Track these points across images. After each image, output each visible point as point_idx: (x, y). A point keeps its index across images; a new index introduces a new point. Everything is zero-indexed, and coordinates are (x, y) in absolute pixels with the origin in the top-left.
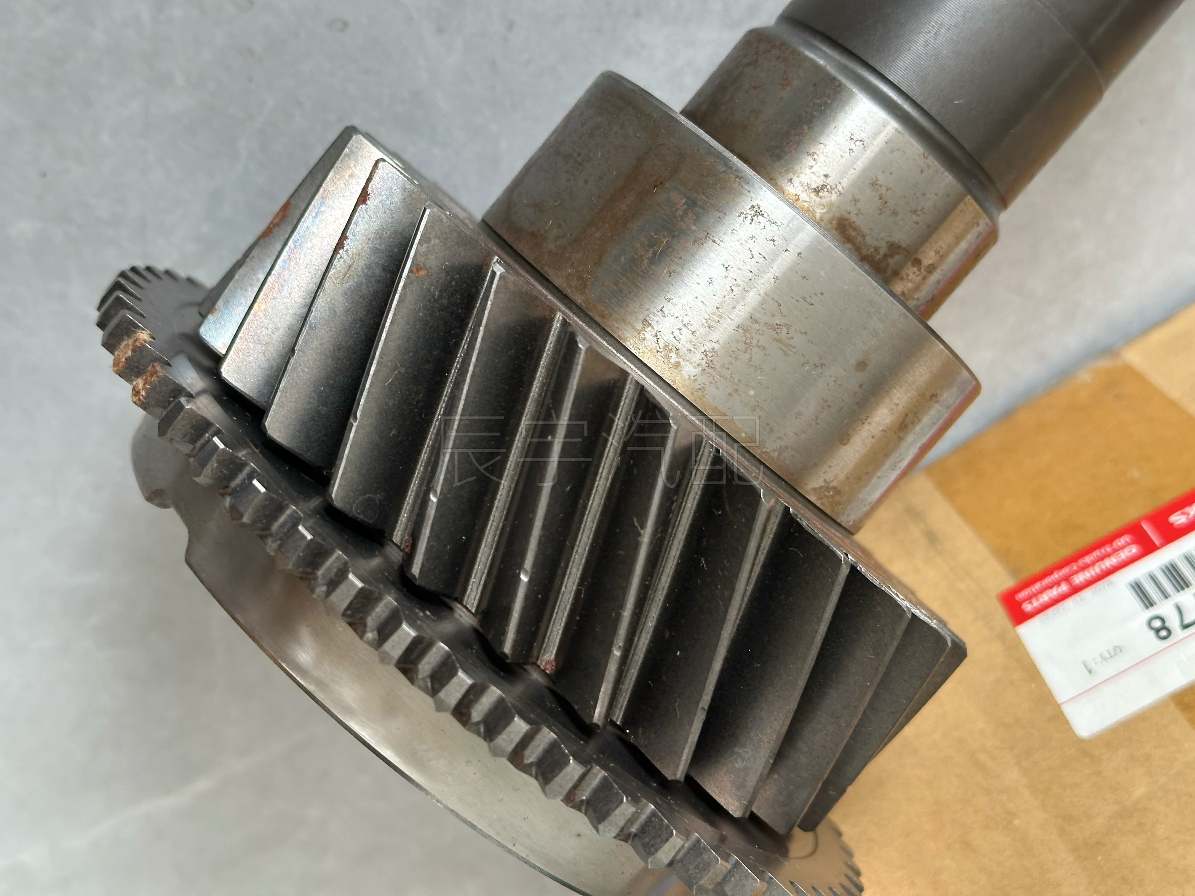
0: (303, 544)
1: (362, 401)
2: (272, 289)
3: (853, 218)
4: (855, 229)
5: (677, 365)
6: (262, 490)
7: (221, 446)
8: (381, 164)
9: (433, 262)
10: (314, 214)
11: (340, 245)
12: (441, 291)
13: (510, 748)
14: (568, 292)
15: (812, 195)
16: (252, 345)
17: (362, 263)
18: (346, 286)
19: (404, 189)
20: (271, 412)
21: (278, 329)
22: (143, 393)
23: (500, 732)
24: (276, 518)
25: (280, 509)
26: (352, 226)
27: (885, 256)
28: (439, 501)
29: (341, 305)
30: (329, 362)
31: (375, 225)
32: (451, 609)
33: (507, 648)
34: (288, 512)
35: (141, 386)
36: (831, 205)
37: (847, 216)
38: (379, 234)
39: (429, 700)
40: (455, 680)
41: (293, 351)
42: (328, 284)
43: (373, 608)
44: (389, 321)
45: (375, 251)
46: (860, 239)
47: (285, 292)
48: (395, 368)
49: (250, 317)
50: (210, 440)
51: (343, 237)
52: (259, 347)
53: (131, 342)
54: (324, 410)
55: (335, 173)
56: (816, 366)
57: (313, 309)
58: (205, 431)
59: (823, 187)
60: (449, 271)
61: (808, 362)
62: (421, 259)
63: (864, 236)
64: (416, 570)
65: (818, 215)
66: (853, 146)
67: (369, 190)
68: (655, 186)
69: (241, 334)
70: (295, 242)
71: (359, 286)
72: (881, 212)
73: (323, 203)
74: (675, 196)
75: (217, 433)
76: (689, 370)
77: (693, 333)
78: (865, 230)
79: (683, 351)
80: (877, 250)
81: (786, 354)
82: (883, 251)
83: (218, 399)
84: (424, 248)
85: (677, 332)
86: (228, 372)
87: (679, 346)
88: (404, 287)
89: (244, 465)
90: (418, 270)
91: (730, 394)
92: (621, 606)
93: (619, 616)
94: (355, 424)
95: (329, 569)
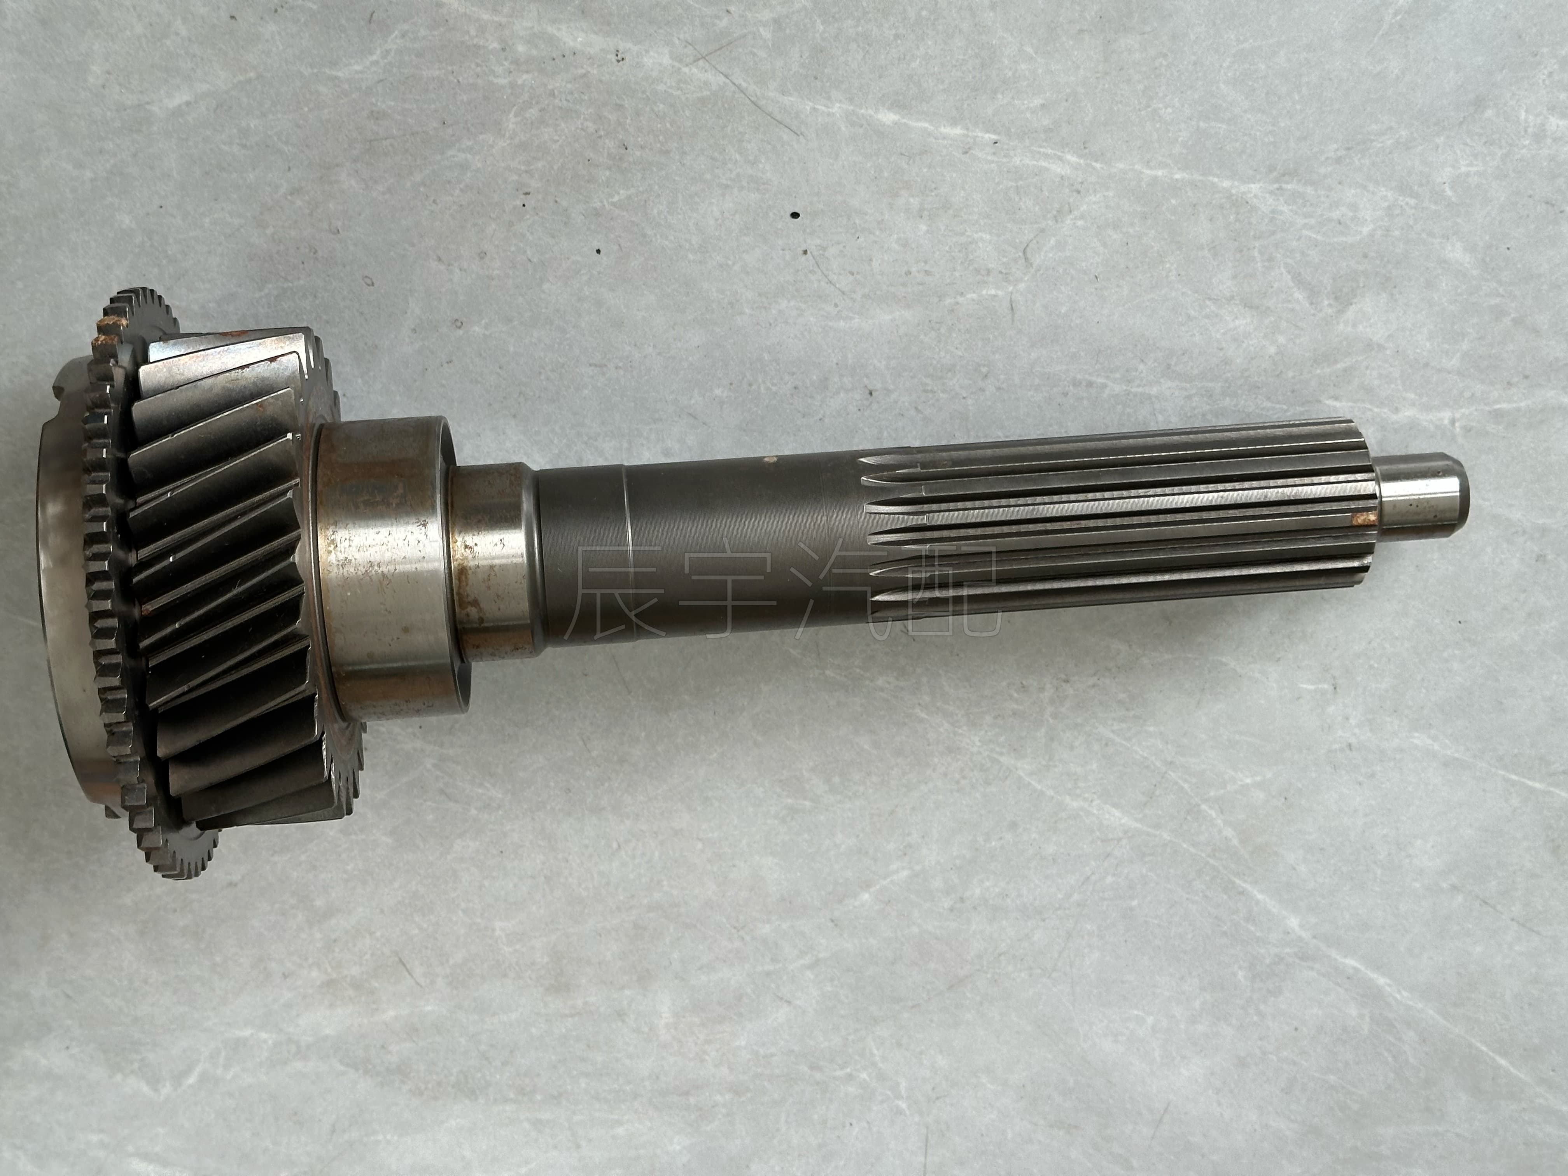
0: (99, 456)
1: (182, 432)
2: (197, 357)
3: (470, 572)
4: (466, 578)
5: (330, 552)
6: (106, 422)
7: (108, 391)
8: (294, 354)
9: (270, 411)
10: (249, 346)
11: (242, 367)
12: (261, 424)
13: (95, 610)
14: (319, 480)
15: (463, 547)
16: (165, 370)
17: (243, 383)
18: (228, 385)
19: (293, 373)
20: (142, 402)
21: (183, 374)
22: (100, 342)
23: (98, 600)
24: (99, 438)
25: (105, 436)
26: (256, 365)
27: (469, 603)
28: (170, 497)
29: (216, 390)
30: (188, 407)
31: (267, 374)
32: (130, 551)
33: (135, 580)
34: (106, 441)
35: (101, 339)
36: (466, 558)
37: (468, 569)
38: (263, 379)
39: (83, 562)
40: (102, 562)
41: (178, 387)
42: (221, 377)
43: (99, 507)
44: (227, 413)
45: (254, 383)
46: (464, 584)
47: (202, 364)
48: (210, 433)
49: (177, 359)
50: (106, 385)
51: (248, 366)
52: (167, 374)
53: (116, 319)
54: (165, 422)
55: (277, 340)
56: (386, 610)
57: (204, 380)
58: (108, 381)
59: (471, 548)
60: (273, 419)
61: (384, 605)
62: (266, 403)
63: (467, 585)
64: (132, 515)
65: (457, 557)
66: (498, 544)
67: (278, 359)
68: (398, 475)
69: (165, 361)
70: (229, 349)
71: (232, 390)
72: (484, 581)
73: (258, 346)
74: (401, 485)
75: (112, 386)
76: (332, 558)
77: (350, 546)
78: (470, 582)
79: (338, 549)
80: (468, 595)
81: (379, 592)
82: (470, 599)
83: (127, 377)
84: (272, 401)
85: (343, 539)
86: (143, 370)
87: (339, 545)
88: (248, 407)
89: (109, 407)
90: (260, 406)
91: (339, 585)
92: (198, 609)
93: (193, 612)
94: (170, 438)
95: (98, 476)
